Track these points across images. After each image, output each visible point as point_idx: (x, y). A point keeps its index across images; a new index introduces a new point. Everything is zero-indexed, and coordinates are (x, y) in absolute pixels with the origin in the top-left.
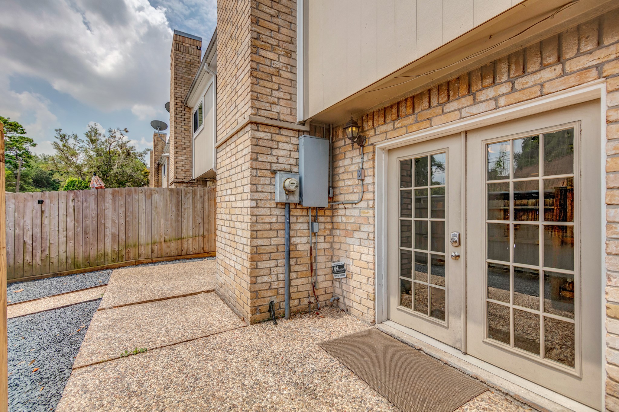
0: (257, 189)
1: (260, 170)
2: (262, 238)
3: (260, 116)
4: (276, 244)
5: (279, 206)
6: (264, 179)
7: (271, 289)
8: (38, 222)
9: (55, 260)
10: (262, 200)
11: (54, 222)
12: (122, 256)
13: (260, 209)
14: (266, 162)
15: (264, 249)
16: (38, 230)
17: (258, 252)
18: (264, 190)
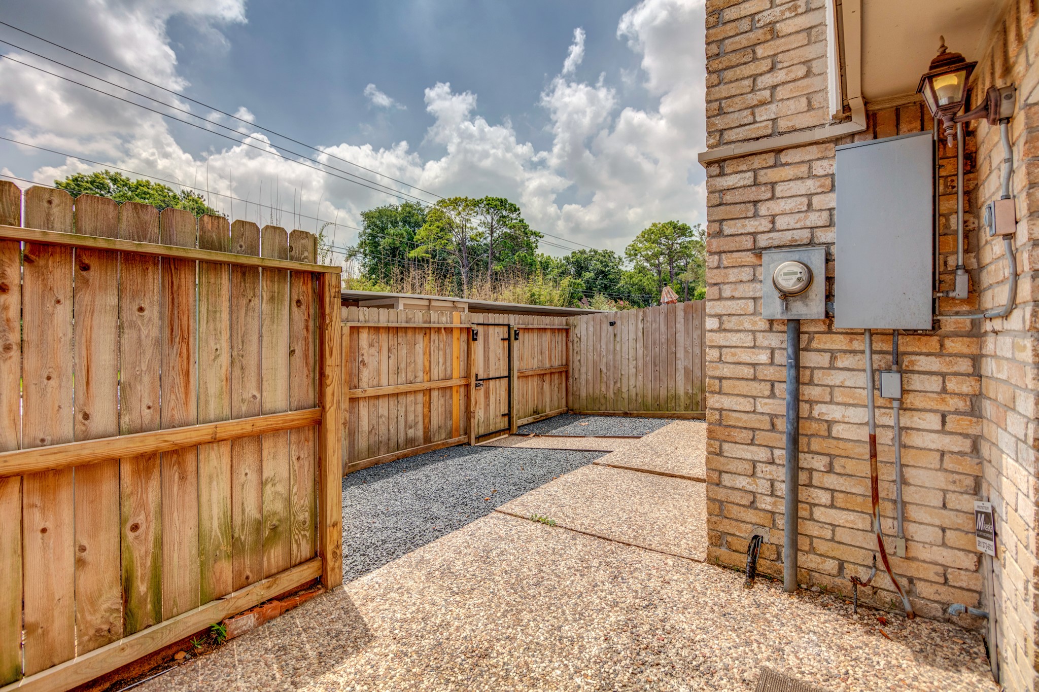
0: (720, 294)
1: (729, 254)
2: (732, 395)
3: (726, 143)
4: (769, 411)
5: (776, 327)
6: (736, 270)
7: (757, 508)
8: (611, 347)
9: (625, 396)
10: (734, 315)
11: (625, 349)
12: (697, 403)
13: (729, 335)
14: (741, 234)
15: (739, 419)
16: (611, 357)
17: (724, 423)
18: (737, 295)
